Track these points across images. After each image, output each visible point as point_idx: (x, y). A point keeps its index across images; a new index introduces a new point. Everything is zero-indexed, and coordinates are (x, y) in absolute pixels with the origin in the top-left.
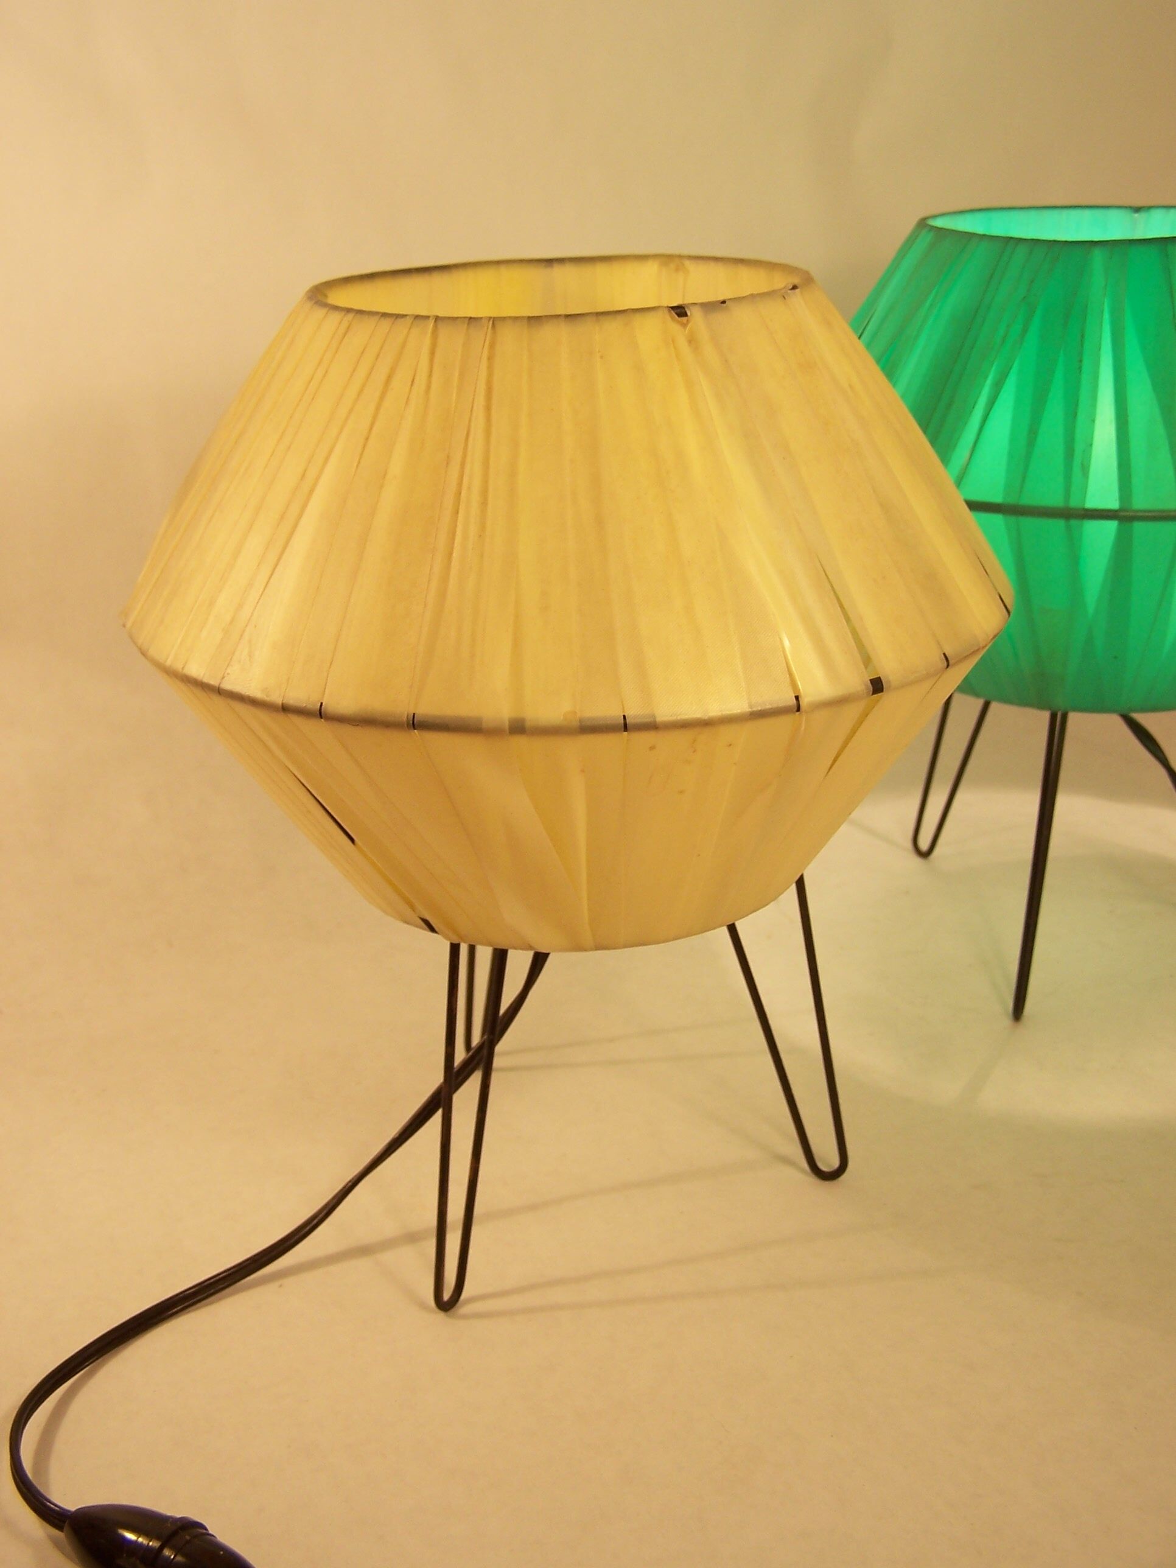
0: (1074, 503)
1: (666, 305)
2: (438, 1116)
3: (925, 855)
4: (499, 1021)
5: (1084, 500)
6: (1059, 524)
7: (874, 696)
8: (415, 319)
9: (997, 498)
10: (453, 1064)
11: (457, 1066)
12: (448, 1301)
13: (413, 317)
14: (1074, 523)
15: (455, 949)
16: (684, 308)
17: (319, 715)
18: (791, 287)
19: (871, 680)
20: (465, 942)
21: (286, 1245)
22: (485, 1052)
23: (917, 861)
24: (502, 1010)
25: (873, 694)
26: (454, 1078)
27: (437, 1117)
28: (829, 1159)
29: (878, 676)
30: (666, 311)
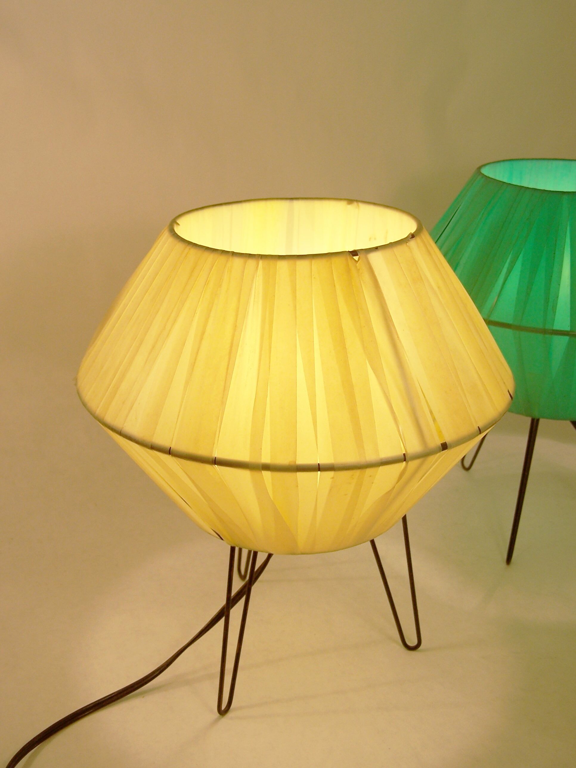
0: (548, 327)
1: (348, 251)
2: (223, 619)
3: (468, 469)
4: (254, 573)
5: (553, 325)
6: (540, 336)
7: (443, 451)
8: (222, 252)
9: (510, 321)
10: (231, 594)
11: (233, 596)
12: (224, 710)
13: (222, 251)
14: (547, 336)
15: (233, 549)
16: (357, 252)
17: (169, 453)
18: (411, 237)
19: (441, 444)
20: (237, 547)
21: (147, 680)
22: (246, 589)
23: (464, 472)
24: (256, 569)
25: (442, 451)
26: (231, 602)
27: (222, 621)
28: (412, 641)
29: (445, 441)
30: (348, 253)
